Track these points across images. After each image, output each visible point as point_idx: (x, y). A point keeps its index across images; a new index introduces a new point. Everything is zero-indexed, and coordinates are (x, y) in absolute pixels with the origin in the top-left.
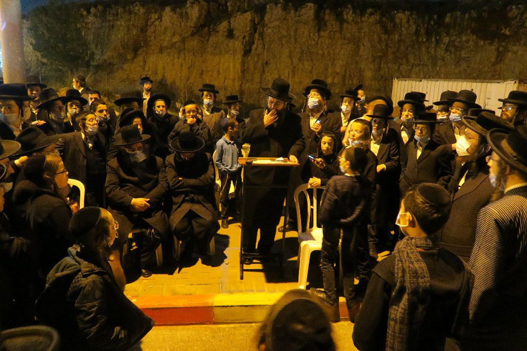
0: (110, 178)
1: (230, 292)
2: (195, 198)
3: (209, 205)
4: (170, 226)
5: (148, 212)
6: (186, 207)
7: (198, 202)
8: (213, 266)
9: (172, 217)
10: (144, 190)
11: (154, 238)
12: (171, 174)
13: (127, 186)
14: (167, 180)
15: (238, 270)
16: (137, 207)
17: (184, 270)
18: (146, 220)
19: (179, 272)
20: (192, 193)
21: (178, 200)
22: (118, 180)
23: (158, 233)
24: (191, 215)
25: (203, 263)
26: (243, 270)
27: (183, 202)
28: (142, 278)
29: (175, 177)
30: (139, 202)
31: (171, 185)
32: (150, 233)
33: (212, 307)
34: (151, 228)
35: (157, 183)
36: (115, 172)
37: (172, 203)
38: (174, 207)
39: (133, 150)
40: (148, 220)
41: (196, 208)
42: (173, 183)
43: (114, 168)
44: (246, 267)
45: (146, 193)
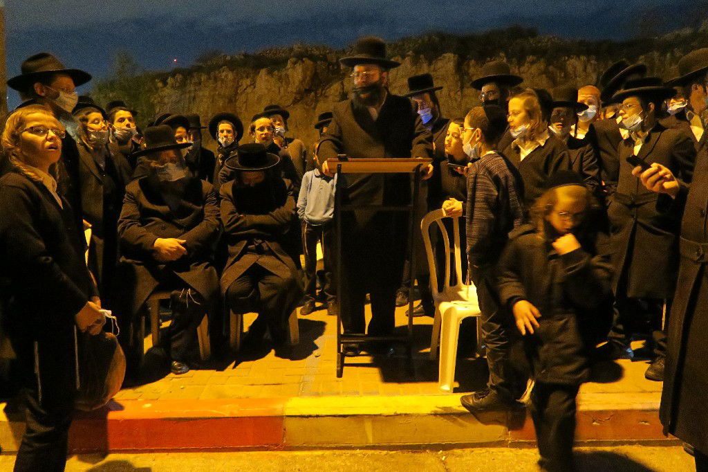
0: (128, 209)
1: (317, 395)
2: (264, 245)
3: (288, 259)
4: (219, 288)
6: (249, 260)
7: (270, 253)
8: (292, 359)
9: (224, 275)
10: (180, 227)
11: (191, 304)
12: (227, 207)
13: (153, 221)
14: (219, 215)
15: (334, 366)
16: (164, 252)
17: (244, 364)
18: (177, 274)
19: (234, 367)
20: (259, 237)
21: (236, 249)
22: (138, 213)
23: (197, 295)
24: (257, 273)
25: (277, 355)
26: (342, 365)
27: (245, 251)
28: (172, 375)
29: (232, 213)
30: (168, 244)
31: (225, 223)
32: (184, 296)
33: (282, 418)
34: (187, 286)
35: (200, 218)
36: (135, 200)
37: (227, 255)
38: (231, 260)
39: (163, 163)
40: (183, 276)
41: (266, 261)
43: (132, 194)
44: (347, 360)
45: (181, 231)
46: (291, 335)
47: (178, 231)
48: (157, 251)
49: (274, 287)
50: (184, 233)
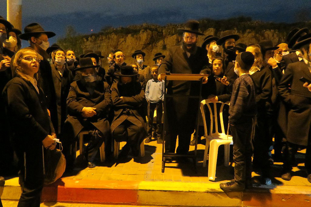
0: (71, 94)
1: (153, 180)
2: (130, 111)
3: (141, 118)
4: (110, 130)
5: (95, 118)
6: (124, 118)
7: (133, 115)
8: (141, 163)
9: (112, 124)
10: (93, 102)
11: (98, 136)
12: (114, 94)
13: (81, 99)
14: (111, 97)
15: (160, 167)
16: (86, 113)
17: (120, 165)
18: (92, 123)
19: (115, 166)
20: (128, 108)
21: (118, 113)
22: (75, 95)
23: (100, 133)
24: (127, 124)
25: (134, 161)
26: (164, 167)
27: (122, 114)
28: (88, 168)
29: (116, 97)
30: (88, 110)
31: (113, 102)
32: (95, 133)
33: (137, 190)
34: (96, 129)
35: (102, 98)
36: (74, 90)
37: (114, 115)
38: (115, 118)
39: (87, 74)
40: (95, 124)
41: (131, 119)
42: (116, 100)
43: (73, 87)
44: (166, 165)
45: (94, 104)
46: (141, 152)
47: (93, 104)
48: (83, 113)
49: (134, 130)
50: (95, 105)
